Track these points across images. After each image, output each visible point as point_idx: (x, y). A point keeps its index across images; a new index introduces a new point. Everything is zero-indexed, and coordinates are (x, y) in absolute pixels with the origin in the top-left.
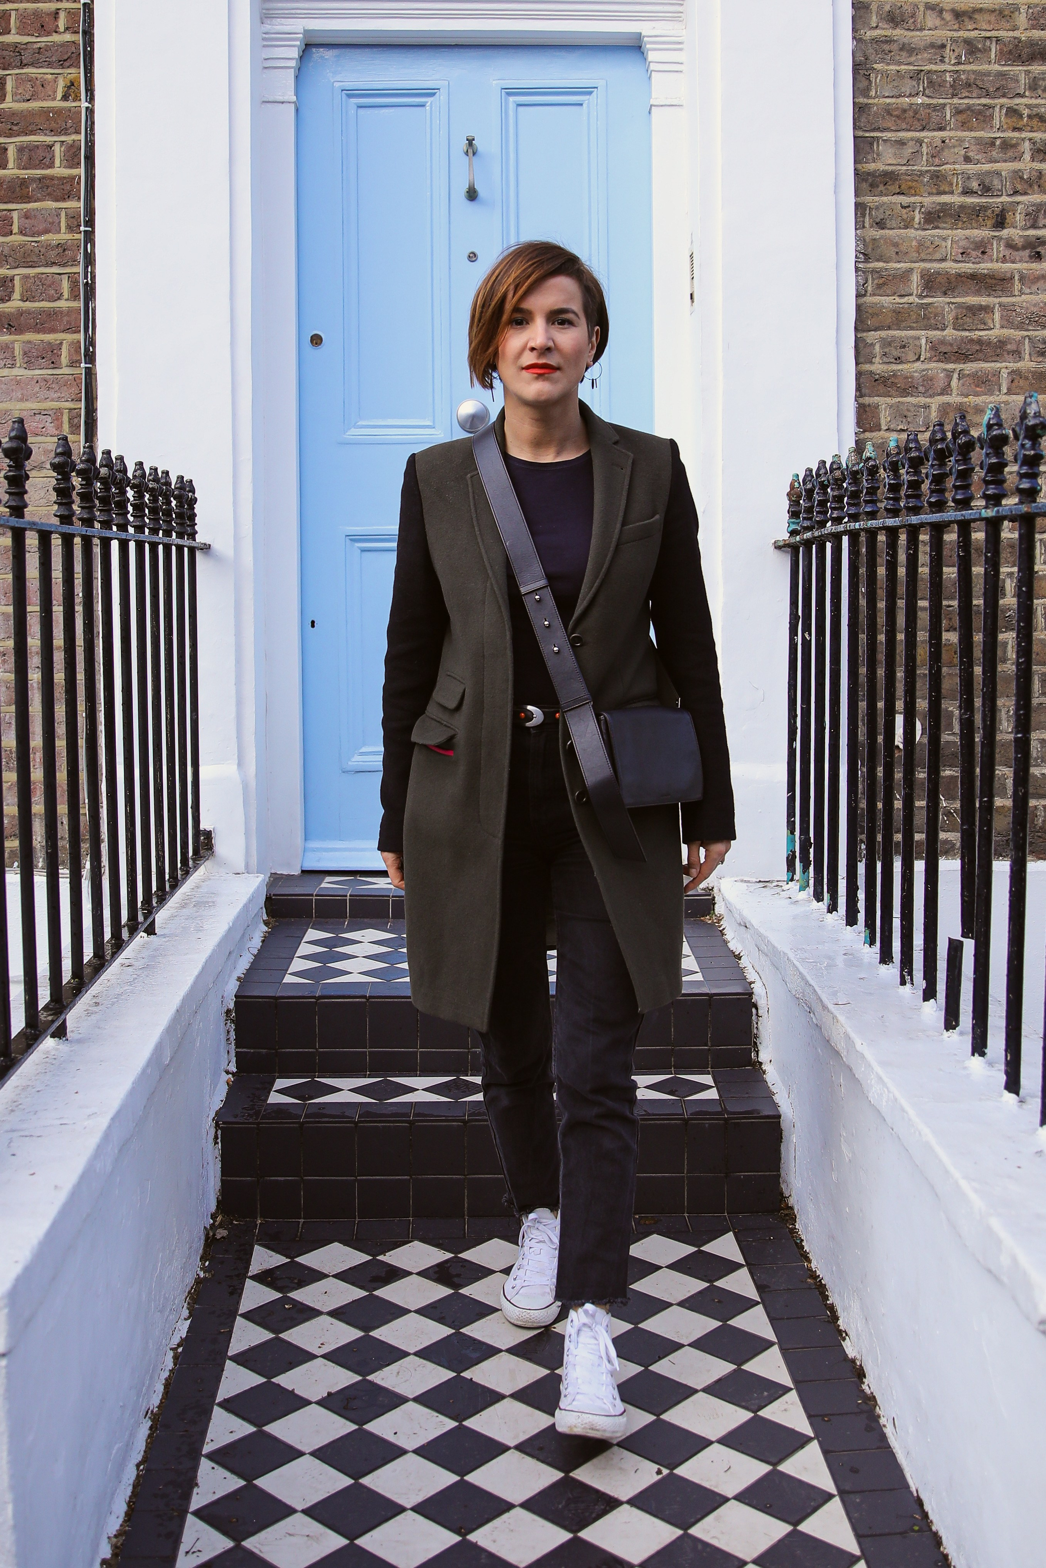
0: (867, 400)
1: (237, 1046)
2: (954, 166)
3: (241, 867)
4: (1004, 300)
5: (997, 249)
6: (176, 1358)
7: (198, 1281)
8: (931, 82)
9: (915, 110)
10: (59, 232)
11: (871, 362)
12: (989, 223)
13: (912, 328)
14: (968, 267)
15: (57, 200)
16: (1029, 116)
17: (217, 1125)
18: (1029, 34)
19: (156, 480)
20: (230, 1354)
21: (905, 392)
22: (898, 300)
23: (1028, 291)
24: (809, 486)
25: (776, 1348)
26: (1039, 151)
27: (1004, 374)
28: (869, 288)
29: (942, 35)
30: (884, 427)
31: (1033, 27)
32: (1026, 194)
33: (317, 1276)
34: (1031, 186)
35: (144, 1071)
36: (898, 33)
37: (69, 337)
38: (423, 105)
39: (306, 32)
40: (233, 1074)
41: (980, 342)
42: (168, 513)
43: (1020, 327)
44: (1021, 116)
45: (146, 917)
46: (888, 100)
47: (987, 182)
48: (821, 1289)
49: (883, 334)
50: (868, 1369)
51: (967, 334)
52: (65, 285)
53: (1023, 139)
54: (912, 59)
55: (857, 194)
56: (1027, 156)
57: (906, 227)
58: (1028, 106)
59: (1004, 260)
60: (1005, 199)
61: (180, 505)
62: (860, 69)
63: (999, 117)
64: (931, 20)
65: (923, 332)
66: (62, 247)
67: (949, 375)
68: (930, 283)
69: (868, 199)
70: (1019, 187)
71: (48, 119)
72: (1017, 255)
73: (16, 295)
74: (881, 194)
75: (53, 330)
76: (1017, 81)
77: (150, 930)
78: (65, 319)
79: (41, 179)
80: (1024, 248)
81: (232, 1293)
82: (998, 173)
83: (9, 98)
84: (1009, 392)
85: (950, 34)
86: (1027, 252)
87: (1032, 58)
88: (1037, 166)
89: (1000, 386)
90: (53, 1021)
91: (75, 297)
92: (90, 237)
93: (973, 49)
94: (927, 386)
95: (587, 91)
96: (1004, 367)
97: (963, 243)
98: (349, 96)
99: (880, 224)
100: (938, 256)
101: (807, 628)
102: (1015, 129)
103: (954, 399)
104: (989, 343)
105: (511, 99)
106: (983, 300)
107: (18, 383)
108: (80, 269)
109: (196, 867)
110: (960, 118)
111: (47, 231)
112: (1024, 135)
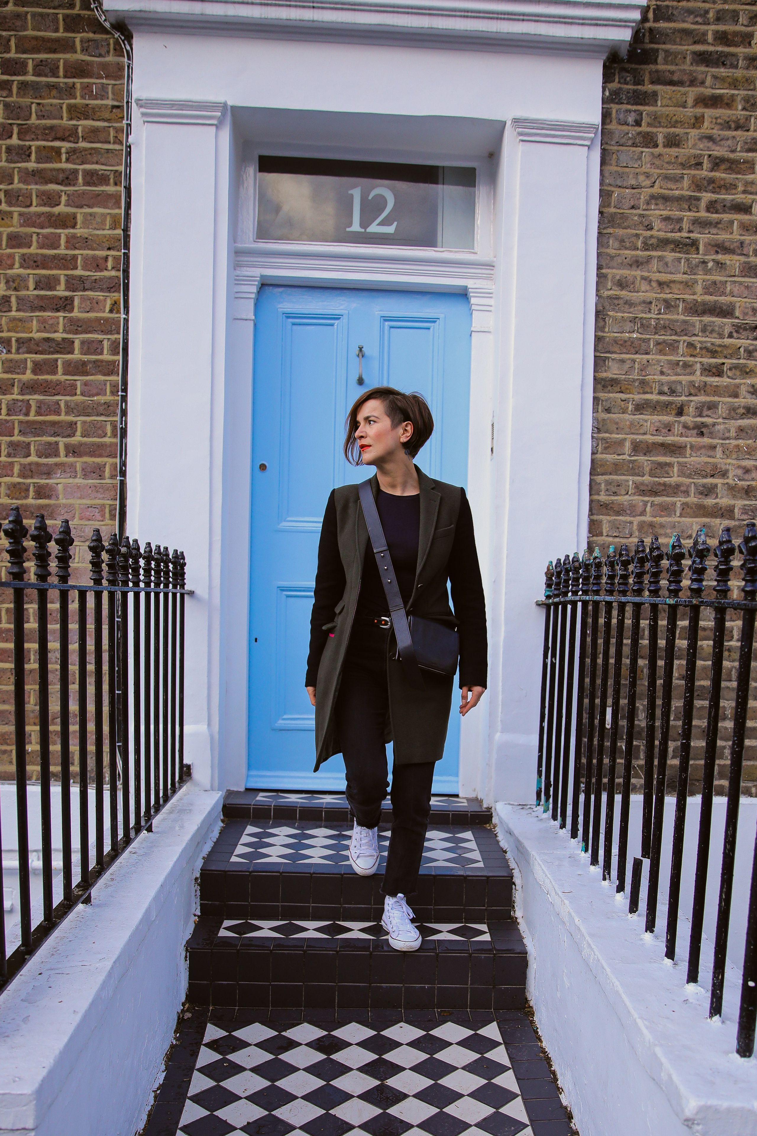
0: (595, 517)
1: (201, 899)
2: (654, 377)
3: (208, 786)
4: (681, 460)
5: (677, 429)
6: (155, 1097)
7: (172, 1046)
8: (642, 324)
9: (632, 341)
10: (105, 395)
11: (599, 494)
12: (674, 412)
13: (624, 475)
14: (659, 439)
15: (105, 375)
16: (701, 348)
17: (187, 950)
18: (703, 297)
19: (159, 553)
20: (189, 1095)
21: (618, 513)
22: (616, 457)
23: (695, 455)
24: (559, 569)
25: (520, 1098)
26: (705, 370)
27: (678, 505)
28: (600, 450)
29: (651, 296)
30: (605, 534)
31: (706, 294)
32: (696, 395)
33: (244, 1044)
34: (699, 391)
35: (137, 927)
36: (623, 293)
37: (110, 460)
38: (332, 325)
39: (262, 277)
40: (198, 916)
41: (664, 484)
42: (167, 573)
43: (689, 476)
44: (695, 348)
45: (147, 821)
46: (616, 335)
47: (673, 387)
48: (548, 1060)
49: (607, 477)
50: (575, 1114)
51: (657, 479)
52: (109, 429)
53: (696, 362)
54: (632, 310)
55: (594, 392)
56: (698, 373)
57: (623, 413)
58: (700, 342)
59: (681, 435)
60: (683, 398)
61: (175, 568)
62: (601, 315)
63: (682, 348)
64: (644, 286)
65: (631, 478)
66: (107, 404)
67: (645, 504)
68: (636, 447)
69: (601, 395)
70: (692, 391)
71: (100, 324)
72: (689, 432)
73: (78, 433)
74: (609, 392)
75: (100, 456)
76: (694, 326)
77: (149, 830)
78: (108, 449)
79: (95, 362)
80: (694, 428)
81: (192, 1055)
82: (681, 383)
83: (76, 310)
84: (681, 516)
85: (655, 295)
86: (695, 432)
87: (704, 313)
88: (704, 379)
89: (675, 512)
90: (82, 895)
91: (115, 436)
92: (124, 399)
93: (668, 305)
94: (631, 510)
95: (433, 321)
96: (679, 500)
97: (657, 424)
98: (288, 317)
99: (608, 411)
100: (642, 431)
101: (554, 655)
102: (692, 356)
103: (648, 518)
104: (670, 486)
105: (387, 323)
106: (668, 459)
107: (79, 487)
108: (118, 418)
109: (180, 788)
110: (659, 347)
111: (98, 394)
112: (697, 359)
